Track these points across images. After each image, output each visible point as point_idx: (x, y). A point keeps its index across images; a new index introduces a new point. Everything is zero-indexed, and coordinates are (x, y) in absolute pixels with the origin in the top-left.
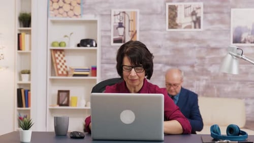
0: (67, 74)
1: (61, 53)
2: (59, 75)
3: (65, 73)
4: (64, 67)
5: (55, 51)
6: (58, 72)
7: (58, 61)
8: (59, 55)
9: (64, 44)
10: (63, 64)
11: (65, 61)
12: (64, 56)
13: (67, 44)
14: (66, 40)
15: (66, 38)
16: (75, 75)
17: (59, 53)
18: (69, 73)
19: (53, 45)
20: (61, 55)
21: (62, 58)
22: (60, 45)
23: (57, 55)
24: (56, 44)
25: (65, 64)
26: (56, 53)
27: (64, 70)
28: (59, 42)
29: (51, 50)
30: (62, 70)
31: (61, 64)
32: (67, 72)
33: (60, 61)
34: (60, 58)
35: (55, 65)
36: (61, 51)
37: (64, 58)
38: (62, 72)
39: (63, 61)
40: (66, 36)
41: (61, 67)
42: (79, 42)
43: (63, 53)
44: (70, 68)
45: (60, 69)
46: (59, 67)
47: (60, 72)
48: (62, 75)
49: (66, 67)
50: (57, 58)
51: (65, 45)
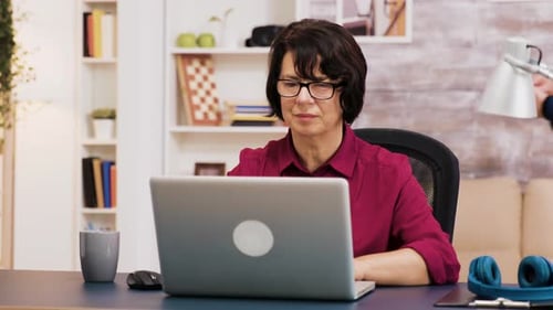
0: (219, 121)
1: (203, 63)
2: (197, 122)
3: (212, 116)
4: (209, 100)
5: (187, 58)
6: (193, 115)
7: (193, 85)
8: (197, 71)
9: (208, 40)
10: (208, 93)
11: (213, 86)
12: (211, 71)
13: (217, 40)
14: (214, 29)
15: (215, 23)
16: (237, 123)
17: (196, 63)
18: (224, 117)
19: (180, 41)
20: (204, 71)
21: (205, 78)
22: (198, 42)
23: (191, 70)
24: (190, 41)
25: (215, 93)
26: (190, 63)
27: (211, 108)
28: (197, 35)
29: (176, 56)
30: (204, 108)
31: (202, 93)
32: (219, 115)
33: (200, 85)
34: (199, 78)
35: (185, 96)
36: (203, 58)
37: (212, 78)
38: (206, 114)
39: (207, 85)
40: (214, 19)
41: (203, 100)
42: (248, 35)
43: (208, 63)
44: (225, 103)
45: (198, 107)
46: (196, 100)
47: (199, 115)
48: (206, 121)
49: (216, 101)
50: (192, 78)
51: (213, 43)
